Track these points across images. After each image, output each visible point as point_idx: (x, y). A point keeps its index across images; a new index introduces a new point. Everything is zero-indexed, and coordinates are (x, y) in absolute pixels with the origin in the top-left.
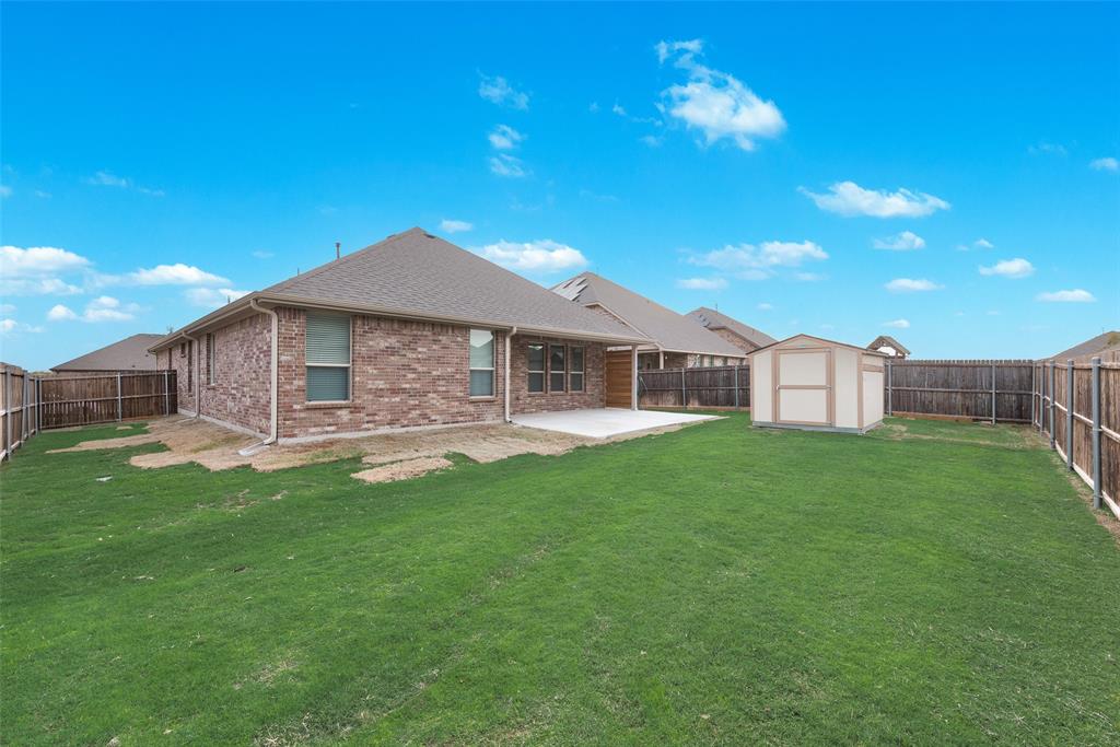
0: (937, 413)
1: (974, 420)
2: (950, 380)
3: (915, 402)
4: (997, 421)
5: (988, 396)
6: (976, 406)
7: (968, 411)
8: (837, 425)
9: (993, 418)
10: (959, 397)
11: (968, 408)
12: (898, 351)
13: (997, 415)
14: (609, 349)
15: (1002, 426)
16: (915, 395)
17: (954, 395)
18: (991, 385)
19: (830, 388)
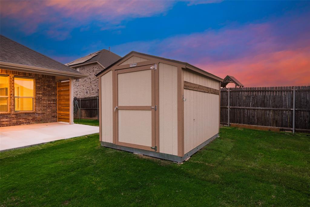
0: (257, 124)
1: (281, 130)
2: (266, 102)
3: (244, 116)
4: (295, 131)
5: (290, 113)
6: (282, 120)
7: (276, 123)
8: (161, 151)
9: (293, 129)
10: (271, 113)
11: (276, 121)
12: (237, 84)
13: (296, 127)
14: (62, 82)
15: (299, 135)
16: (244, 112)
17: (268, 112)
18: (292, 105)
19: (155, 109)
